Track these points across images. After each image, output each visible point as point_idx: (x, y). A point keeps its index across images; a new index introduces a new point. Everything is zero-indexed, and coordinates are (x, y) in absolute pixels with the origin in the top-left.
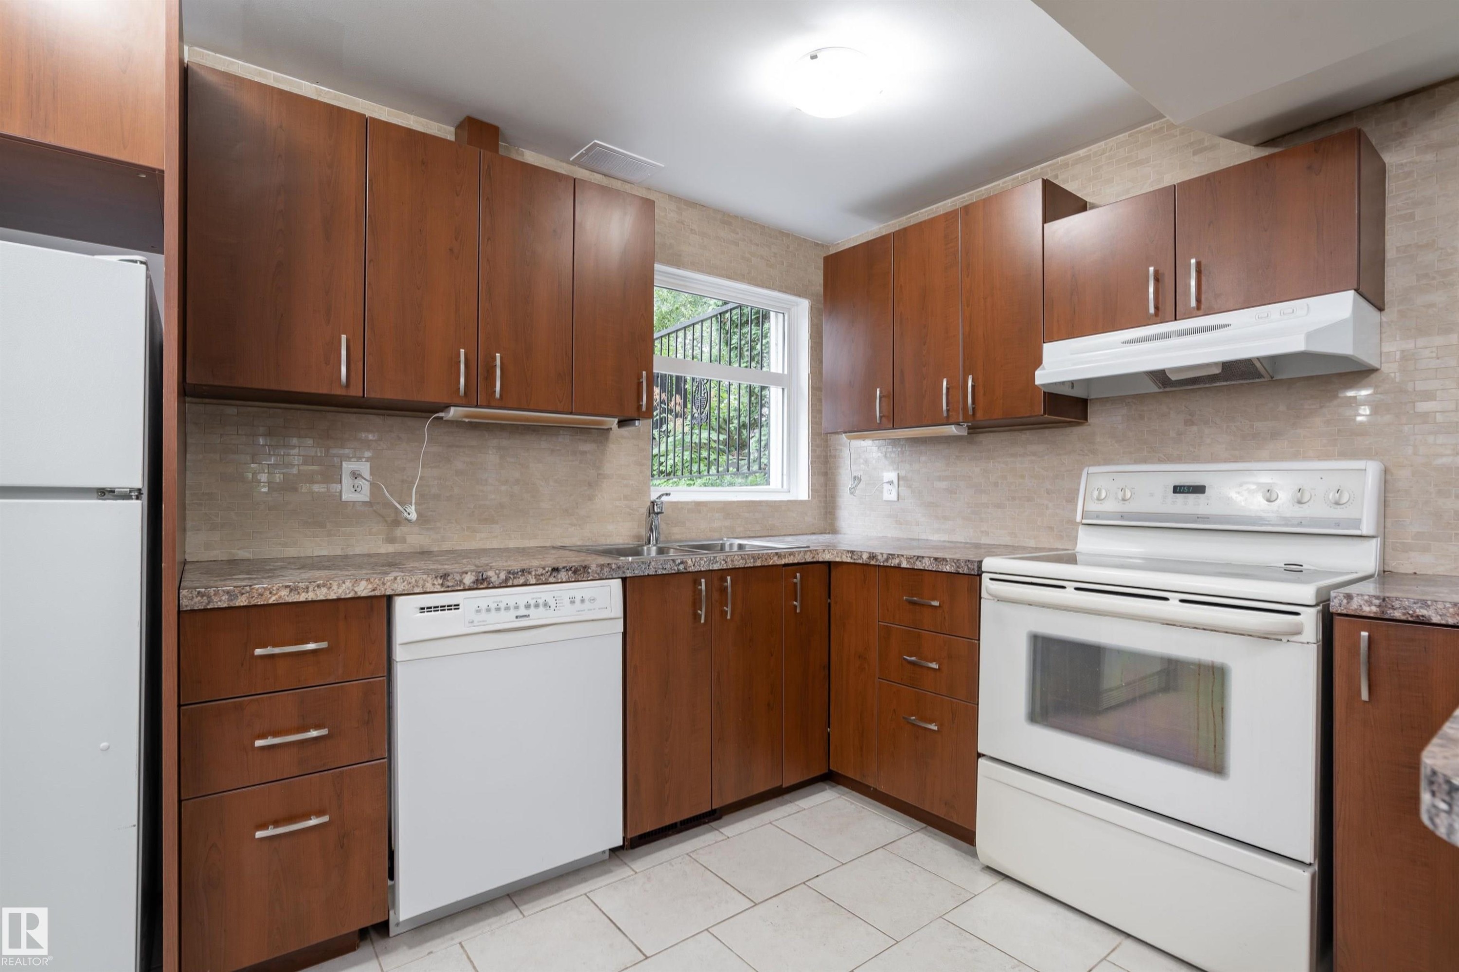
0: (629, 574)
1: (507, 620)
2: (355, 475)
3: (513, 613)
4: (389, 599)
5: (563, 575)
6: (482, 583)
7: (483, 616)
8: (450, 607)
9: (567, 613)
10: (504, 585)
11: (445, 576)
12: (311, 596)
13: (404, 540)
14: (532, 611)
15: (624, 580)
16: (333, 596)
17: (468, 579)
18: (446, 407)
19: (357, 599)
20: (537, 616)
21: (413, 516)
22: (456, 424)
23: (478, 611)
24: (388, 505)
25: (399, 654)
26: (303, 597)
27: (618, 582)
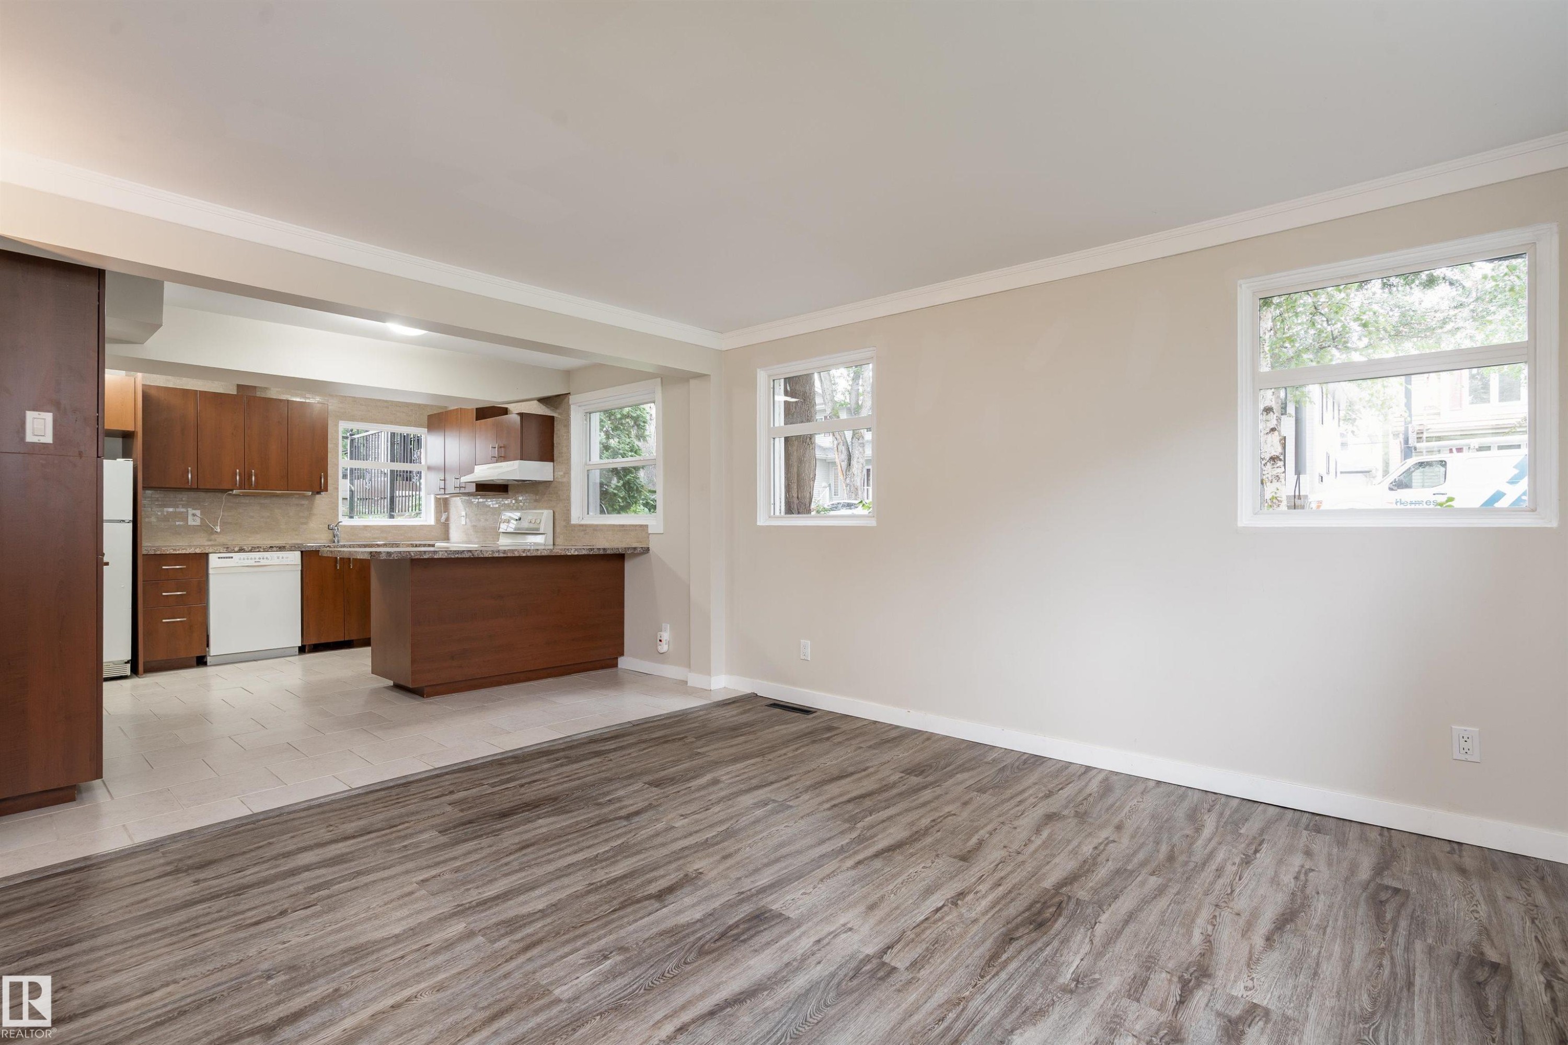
0: (303, 550)
1: (252, 563)
2: (194, 515)
3: (253, 561)
4: (207, 555)
5: (275, 549)
6: (241, 550)
7: (242, 561)
8: (229, 558)
9: (276, 562)
10: (250, 551)
11: (228, 548)
12: (180, 552)
13: (215, 540)
14: (261, 560)
15: (302, 552)
16: (187, 552)
17: (236, 549)
18: (232, 490)
19: (196, 554)
20: (263, 562)
21: (219, 530)
22: (236, 495)
23: (240, 559)
24: (208, 526)
25: (211, 571)
26: (178, 552)
27: (299, 553)
